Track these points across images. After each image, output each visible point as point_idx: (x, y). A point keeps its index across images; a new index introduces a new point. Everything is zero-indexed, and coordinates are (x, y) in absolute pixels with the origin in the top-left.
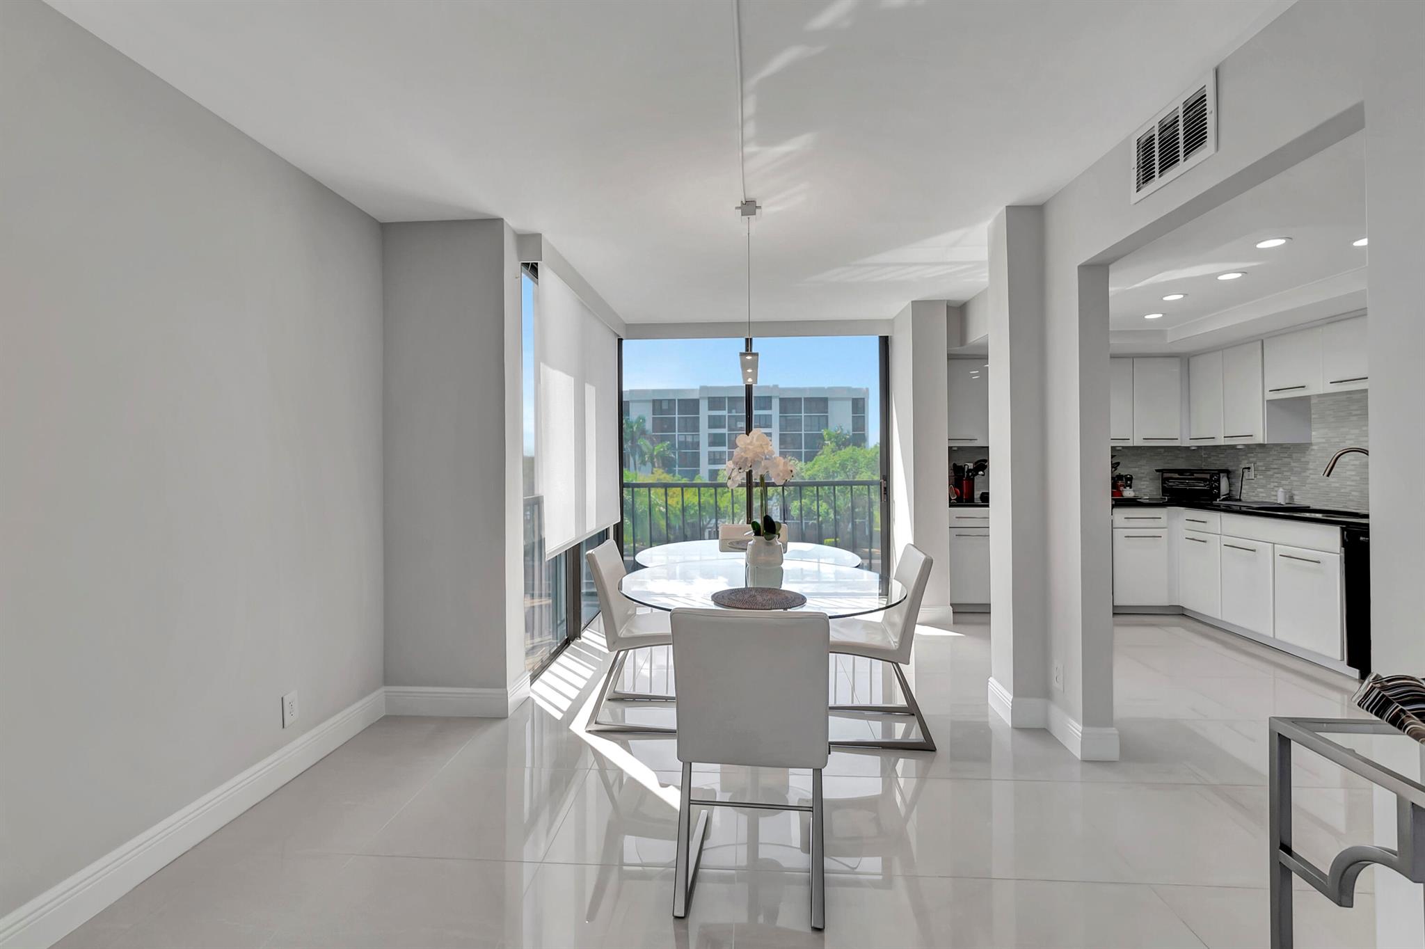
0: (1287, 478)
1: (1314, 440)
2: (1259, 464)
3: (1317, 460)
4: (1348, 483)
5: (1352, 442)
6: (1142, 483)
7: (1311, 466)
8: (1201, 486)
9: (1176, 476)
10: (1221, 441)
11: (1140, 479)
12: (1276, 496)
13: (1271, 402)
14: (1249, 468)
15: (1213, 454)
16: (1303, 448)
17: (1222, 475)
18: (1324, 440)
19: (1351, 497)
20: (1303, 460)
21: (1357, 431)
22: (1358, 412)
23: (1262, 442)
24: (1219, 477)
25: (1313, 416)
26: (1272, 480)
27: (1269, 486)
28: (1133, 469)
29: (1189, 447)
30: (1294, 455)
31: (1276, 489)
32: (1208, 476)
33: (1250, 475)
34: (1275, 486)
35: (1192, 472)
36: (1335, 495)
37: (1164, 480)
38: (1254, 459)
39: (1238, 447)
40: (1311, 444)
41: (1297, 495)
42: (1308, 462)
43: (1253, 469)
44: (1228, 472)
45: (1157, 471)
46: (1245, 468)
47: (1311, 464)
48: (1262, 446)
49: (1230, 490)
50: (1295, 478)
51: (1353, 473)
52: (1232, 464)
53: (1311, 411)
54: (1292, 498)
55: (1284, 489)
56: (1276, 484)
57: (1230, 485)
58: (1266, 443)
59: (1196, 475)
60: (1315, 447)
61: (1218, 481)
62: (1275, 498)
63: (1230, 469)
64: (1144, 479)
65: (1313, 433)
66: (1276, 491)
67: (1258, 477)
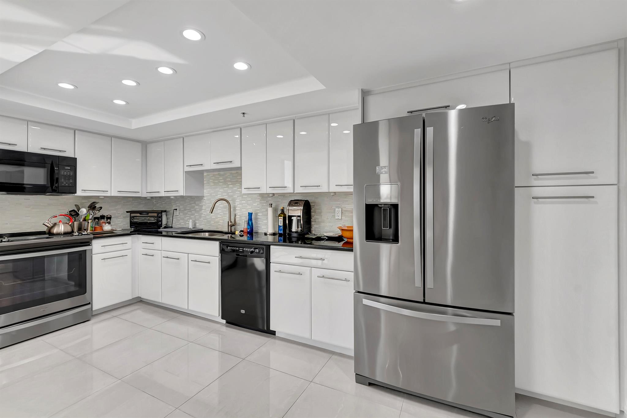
0: (193, 215)
1: (205, 195)
2: (181, 207)
3: (207, 204)
4: (219, 216)
5: (220, 195)
6: (119, 220)
7: (204, 208)
8: (153, 220)
9: (138, 215)
10: (163, 194)
11: (117, 217)
12: (189, 224)
13: (188, 173)
14: (176, 209)
15: (159, 202)
16: (200, 198)
17: (163, 213)
18: (209, 195)
19: (219, 223)
20: (200, 205)
21: (222, 190)
23: (183, 195)
25: (205, 182)
26: (187, 215)
27: (185, 219)
28: (112, 211)
29: (146, 197)
30: (197, 202)
31: (189, 220)
32: (156, 215)
33: (177, 213)
34: (188, 219)
35: (148, 212)
36: (213, 222)
37: (131, 218)
38: (179, 205)
39: (172, 198)
40: (203, 197)
41: (198, 223)
42: (203, 206)
43: (178, 210)
44: (165, 211)
45: (127, 212)
46: (175, 209)
47: (203, 207)
48: (182, 197)
49: (167, 222)
50: (197, 214)
51: (220, 211)
52: (168, 207)
53: (204, 178)
54: (195, 225)
55: (192, 220)
56: (188, 218)
57: (167, 219)
58: (185, 195)
59: (150, 214)
60: (205, 198)
61: (161, 216)
62: (188, 225)
63: (167, 210)
64: (120, 217)
65: (205, 191)
66: (189, 221)
67: (181, 214)
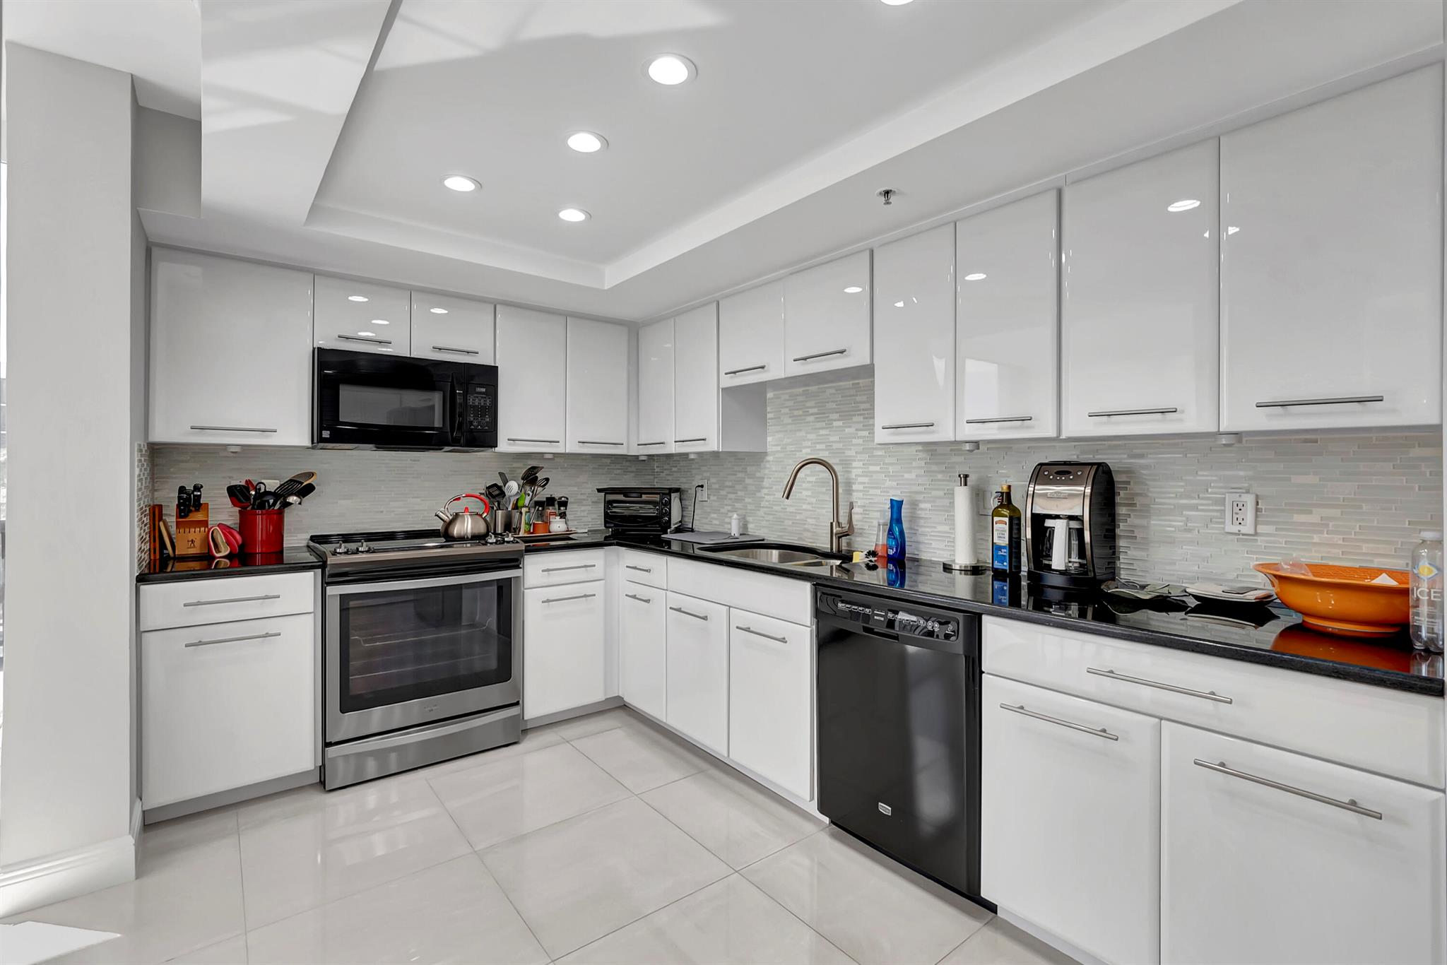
0: (739, 500)
1: (770, 449)
2: (713, 480)
3: (775, 472)
4: (805, 507)
5: (808, 450)
6: (583, 508)
7: (766, 483)
8: (650, 511)
9: (621, 497)
10: (672, 448)
11: (579, 502)
12: (730, 523)
13: (728, 392)
14: (702, 486)
15: (666, 467)
16: (757, 458)
17: (673, 495)
18: (779, 448)
19: (806, 526)
20: (758, 475)
21: (812, 436)
22: (815, 410)
23: (716, 449)
24: (670, 500)
25: (769, 416)
26: (726, 502)
27: (722, 510)
28: (570, 489)
29: (637, 457)
30: (749, 469)
31: (730, 514)
32: (657, 498)
33: (703, 495)
34: (729, 511)
35: (640, 491)
36: (790, 523)
37: (608, 504)
38: (708, 474)
39: (692, 457)
40: (765, 454)
41: (752, 523)
42: (763, 478)
43: (705, 486)
44: (677, 490)
45: (599, 490)
46: (699, 486)
47: (765, 480)
48: (715, 454)
49: (682, 516)
50: (750, 500)
51: (809, 493)
52: (684, 480)
53: (766, 406)
54: (745, 526)
55: (738, 515)
56: (729, 508)
57: (683, 509)
58: (720, 450)
59: (644, 497)
60: (770, 458)
61: (669, 503)
62: (729, 526)
63: (683, 487)
64: (585, 502)
65: (769, 439)
66: (730, 517)
67: (712, 498)
